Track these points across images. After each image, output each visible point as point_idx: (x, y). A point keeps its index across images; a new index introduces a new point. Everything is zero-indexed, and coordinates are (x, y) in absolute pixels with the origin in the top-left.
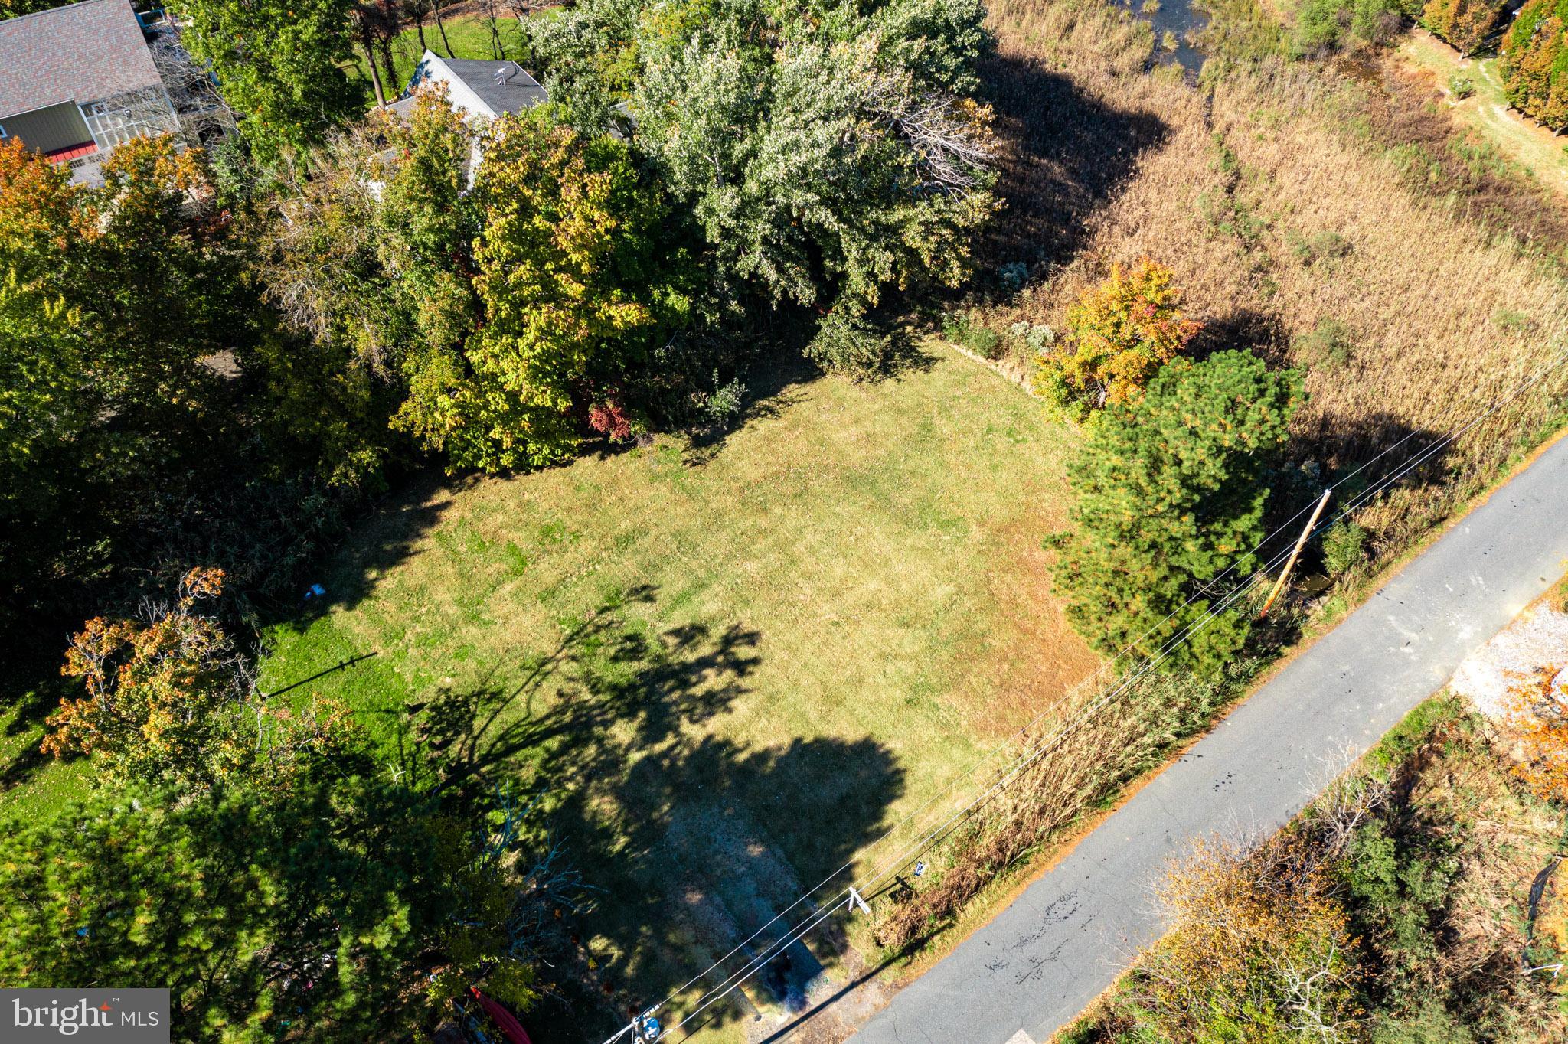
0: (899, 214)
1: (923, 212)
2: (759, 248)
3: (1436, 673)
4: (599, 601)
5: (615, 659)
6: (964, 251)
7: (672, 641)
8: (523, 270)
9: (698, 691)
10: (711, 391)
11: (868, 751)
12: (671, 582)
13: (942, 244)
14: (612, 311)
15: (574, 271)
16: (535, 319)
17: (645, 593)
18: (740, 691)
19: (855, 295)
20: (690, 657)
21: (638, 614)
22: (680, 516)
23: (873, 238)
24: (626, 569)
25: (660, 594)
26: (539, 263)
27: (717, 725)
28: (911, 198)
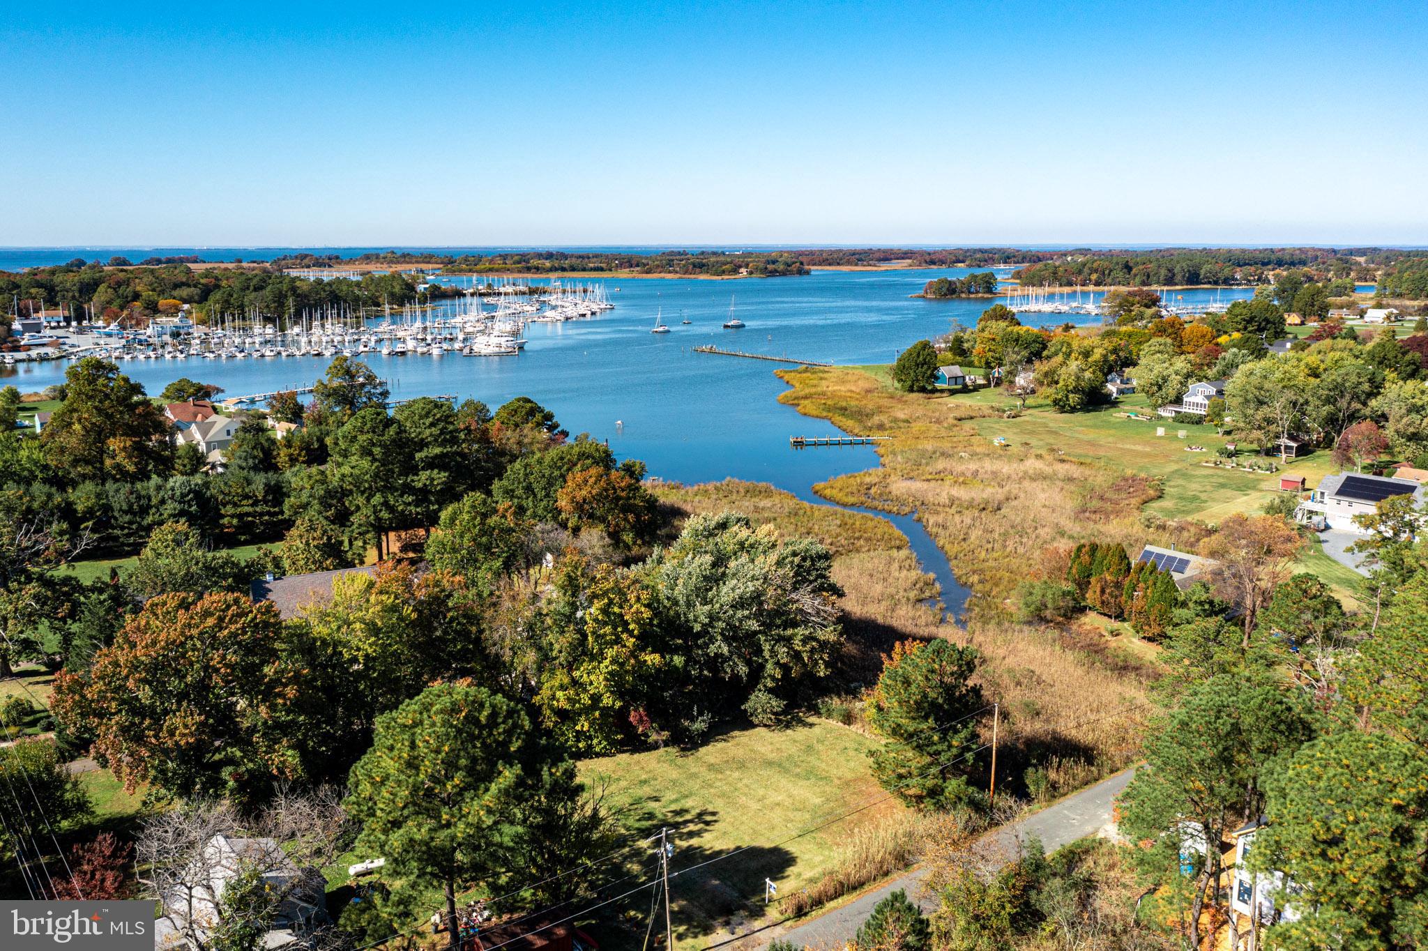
0: (789, 632)
1: (801, 631)
2: (719, 638)
3: (1089, 829)
4: (630, 801)
5: (639, 820)
6: (826, 657)
7: (670, 815)
8: (608, 629)
9: (685, 830)
10: (693, 720)
11: (776, 851)
12: (669, 796)
13: (813, 651)
14: (647, 658)
15: (631, 633)
16: (610, 652)
17: (656, 799)
18: (706, 831)
19: (770, 676)
20: (680, 820)
21: (652, 805)
22: (674, 774)
23: (777, 641)
24: (647, 791)
25: (663, 799)
26: (615, 628)
27: (695, 842)
28: (795, 625)
